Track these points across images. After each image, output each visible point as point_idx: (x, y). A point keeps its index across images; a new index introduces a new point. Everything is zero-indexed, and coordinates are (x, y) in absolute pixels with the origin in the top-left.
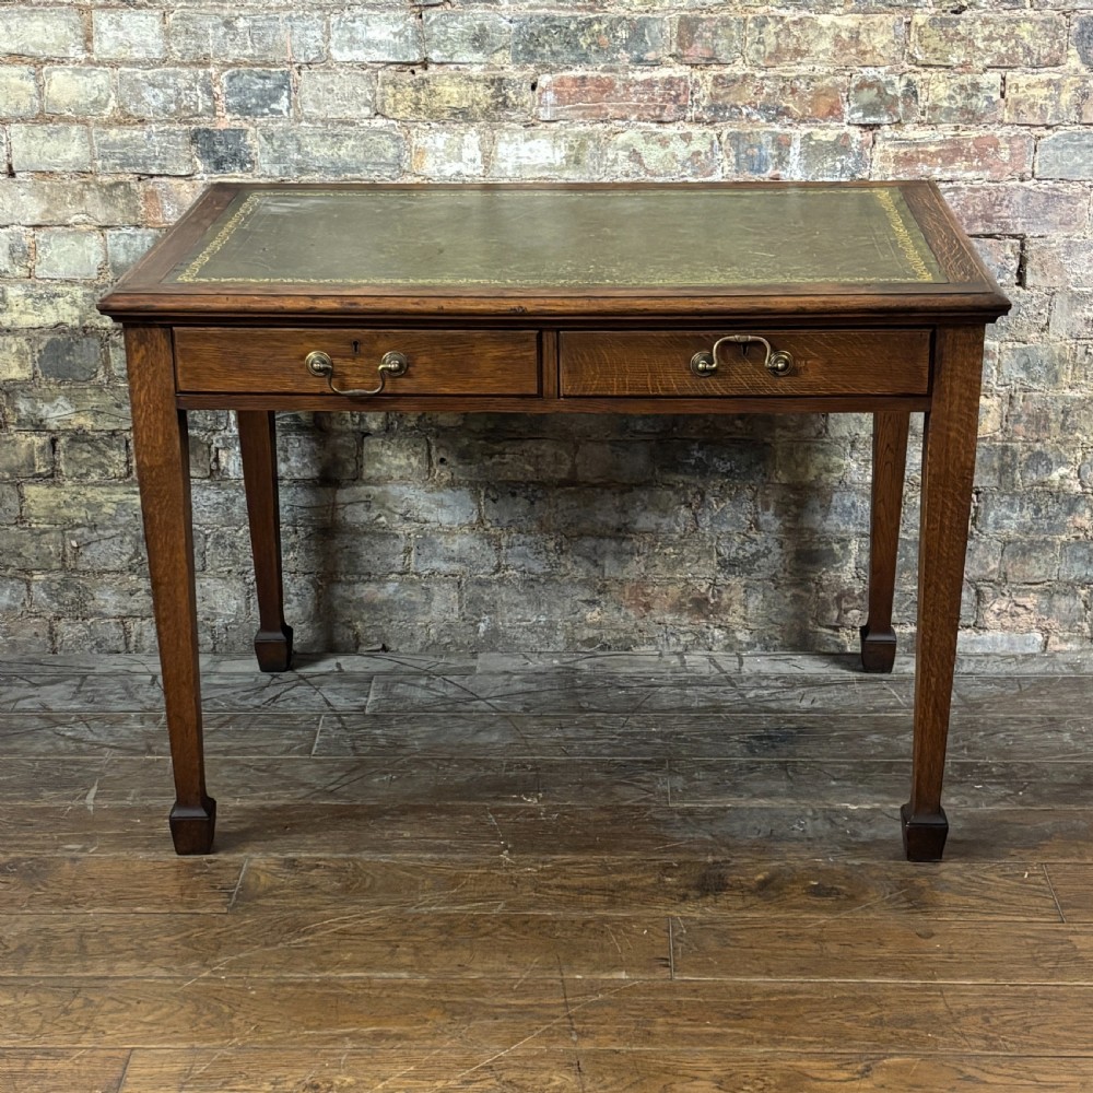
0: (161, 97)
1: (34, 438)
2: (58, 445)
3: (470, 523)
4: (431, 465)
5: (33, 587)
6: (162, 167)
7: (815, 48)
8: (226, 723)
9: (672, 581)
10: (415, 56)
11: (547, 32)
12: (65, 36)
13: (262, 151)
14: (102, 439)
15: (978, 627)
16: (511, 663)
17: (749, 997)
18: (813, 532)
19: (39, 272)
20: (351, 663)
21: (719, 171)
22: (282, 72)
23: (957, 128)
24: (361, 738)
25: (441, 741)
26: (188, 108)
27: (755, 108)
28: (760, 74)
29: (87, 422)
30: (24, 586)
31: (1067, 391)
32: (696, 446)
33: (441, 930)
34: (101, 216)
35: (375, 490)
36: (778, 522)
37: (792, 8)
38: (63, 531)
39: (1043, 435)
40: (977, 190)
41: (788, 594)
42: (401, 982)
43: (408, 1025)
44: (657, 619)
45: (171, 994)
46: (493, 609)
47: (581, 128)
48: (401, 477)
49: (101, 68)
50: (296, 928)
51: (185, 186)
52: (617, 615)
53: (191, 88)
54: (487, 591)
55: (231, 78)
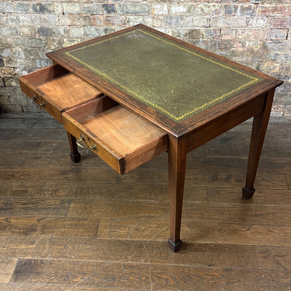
6: (96, 12)
13: (118, 9)
19: (71, 36)
21: (221, 13)
23: (276, 4)
33: (160, 189)
34: (83, 23)
39: (288, 72)
40: (279, 18)
42: (153, 202)
43: (155, 214)
45: (107, 204)
47: (190, 4)
50: (131, 188)
51: (102, 17)
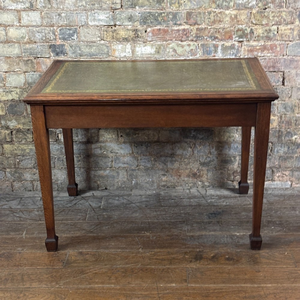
0: (41, 36)
1: (6, 131)
2: (13, 133)
3: (130, 153)
4: (118, 137)
5: (6, 173)
6: (41, 55)
7: (224, 20)
8: (62, 211)
9: (186, 169)
10: (112, 23)
11: (149, 16)
12: (13, 19)
13: (69, 50)
14: (25, 131)
15: (273, 180)
16: (142, 192)
17: (209, 290)
18: (226, 155)
19: (7, 85)
20: (97, 193)
21: (198, 54)
22: (75, 28)
23: (265, 42)
24: (100, 215)
25: (122, 216)
26: (48, 39)
27: (208, 37)
28: (209, 27)
29: (21, 127)
30: (4, 173)
31: (297, 115)
32: (193, 131)
33: (123, 272)
34: (24, 69)
35: (103, 145)
36: (216, 152)
37: (218, 9)
38: (15, 157)
39: (290, 127)
40: (271, 59)
41: (219, 172)
42: (112, 288)
44: (183, 179)
45: (48, 292)
46: (136, 177)
47: (159, 43)
48: (110, 141)
49: (24, 28)
50: (82, 272)
51: (48, 60)
52: (171, 178)
53: (49, 33)
54: (135, 172)
55: (60, 30)
